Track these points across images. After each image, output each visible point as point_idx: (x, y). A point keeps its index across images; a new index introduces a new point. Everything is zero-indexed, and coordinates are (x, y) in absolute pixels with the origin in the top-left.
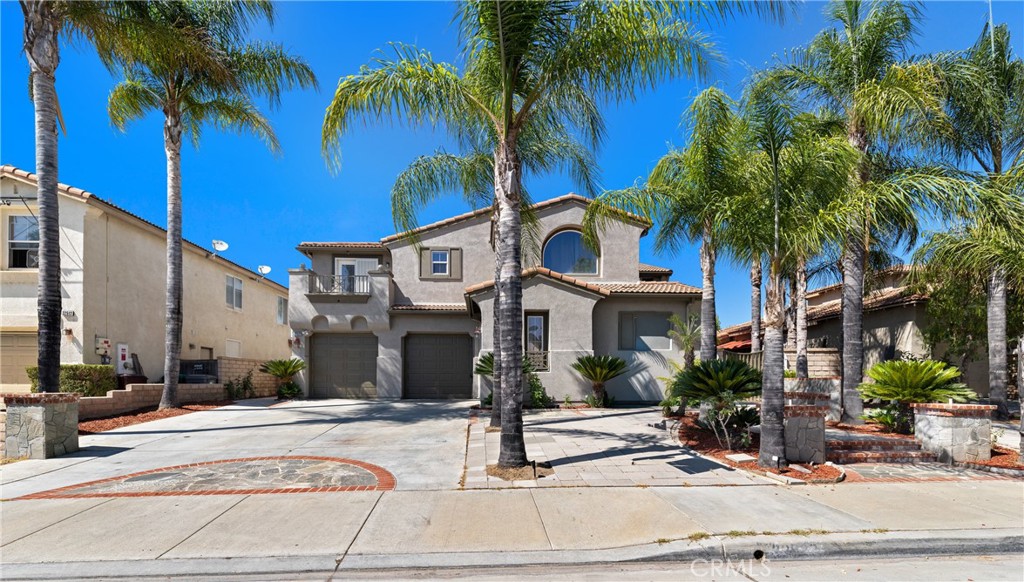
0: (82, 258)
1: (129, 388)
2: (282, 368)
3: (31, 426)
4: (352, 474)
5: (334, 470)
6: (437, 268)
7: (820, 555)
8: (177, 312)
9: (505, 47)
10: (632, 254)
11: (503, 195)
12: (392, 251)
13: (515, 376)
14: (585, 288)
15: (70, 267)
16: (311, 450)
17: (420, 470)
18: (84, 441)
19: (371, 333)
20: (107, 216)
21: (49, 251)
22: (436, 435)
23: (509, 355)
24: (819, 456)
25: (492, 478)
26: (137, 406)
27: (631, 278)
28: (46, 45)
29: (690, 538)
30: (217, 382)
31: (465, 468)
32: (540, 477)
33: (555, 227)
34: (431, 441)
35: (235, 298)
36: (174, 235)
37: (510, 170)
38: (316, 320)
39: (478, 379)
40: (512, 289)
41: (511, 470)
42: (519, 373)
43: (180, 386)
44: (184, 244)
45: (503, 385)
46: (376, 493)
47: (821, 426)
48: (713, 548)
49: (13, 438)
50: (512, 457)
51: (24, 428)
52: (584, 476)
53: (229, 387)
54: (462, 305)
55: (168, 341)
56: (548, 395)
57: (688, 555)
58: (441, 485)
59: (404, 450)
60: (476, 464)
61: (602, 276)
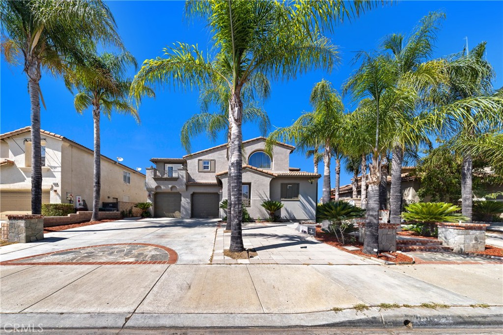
0: (61, 162)
1: (78, 213)
2: (143, 206)
3: (19, 229)
4: (158, 253)
5: (150, 251)
6: (205, 167)
7: (450, 324)
8: (98, 183)
9: (235, 43)
10: (286, 160)
11: (233, 120)
12: (187, 161)
13: (239, 208)
14: (267, 173)
15: (56, 166)
16: (144, 240)
17: (191, 251)
18: (47, 235)
19: (179, 192)
20: (72, 146)
21: (36, 156)
22: (202, 234)
23: (235, 198)
24: (394, 248)
25: (226, 258)
26: (81, 220)
27: (285, 170)
28: (34, 69)
29: (355, 308)
30: (118, 211)
31: (214, 251)
32: (251, 257)
33: (253, 150)
34: (199, 236)
35: (127, 180)
36: (96, 153)
37: (237, 107)
38: (156, 188)
39: (221, 210)
40: (237, 166)
41: (236, 253)
42: (240, 207)
43: (100, 212)
44: (101, 156)
45: (232, 212)
46: (166, 266)
47: (394, 234)
48: (374, 318)
49: (12, 234)
50: (237, 247)
51: (17, 230)
52: (274, 257)
53: (123, 213)
54: (215, 181)
55: (94, 194)
56: (251, 217)
57: (358, 322)
58: (200, 261)
59: (186, 241)
60: (219, 249)
61: (273, 169)
